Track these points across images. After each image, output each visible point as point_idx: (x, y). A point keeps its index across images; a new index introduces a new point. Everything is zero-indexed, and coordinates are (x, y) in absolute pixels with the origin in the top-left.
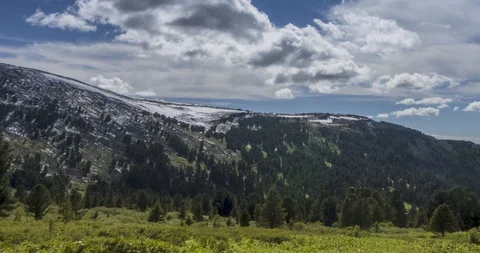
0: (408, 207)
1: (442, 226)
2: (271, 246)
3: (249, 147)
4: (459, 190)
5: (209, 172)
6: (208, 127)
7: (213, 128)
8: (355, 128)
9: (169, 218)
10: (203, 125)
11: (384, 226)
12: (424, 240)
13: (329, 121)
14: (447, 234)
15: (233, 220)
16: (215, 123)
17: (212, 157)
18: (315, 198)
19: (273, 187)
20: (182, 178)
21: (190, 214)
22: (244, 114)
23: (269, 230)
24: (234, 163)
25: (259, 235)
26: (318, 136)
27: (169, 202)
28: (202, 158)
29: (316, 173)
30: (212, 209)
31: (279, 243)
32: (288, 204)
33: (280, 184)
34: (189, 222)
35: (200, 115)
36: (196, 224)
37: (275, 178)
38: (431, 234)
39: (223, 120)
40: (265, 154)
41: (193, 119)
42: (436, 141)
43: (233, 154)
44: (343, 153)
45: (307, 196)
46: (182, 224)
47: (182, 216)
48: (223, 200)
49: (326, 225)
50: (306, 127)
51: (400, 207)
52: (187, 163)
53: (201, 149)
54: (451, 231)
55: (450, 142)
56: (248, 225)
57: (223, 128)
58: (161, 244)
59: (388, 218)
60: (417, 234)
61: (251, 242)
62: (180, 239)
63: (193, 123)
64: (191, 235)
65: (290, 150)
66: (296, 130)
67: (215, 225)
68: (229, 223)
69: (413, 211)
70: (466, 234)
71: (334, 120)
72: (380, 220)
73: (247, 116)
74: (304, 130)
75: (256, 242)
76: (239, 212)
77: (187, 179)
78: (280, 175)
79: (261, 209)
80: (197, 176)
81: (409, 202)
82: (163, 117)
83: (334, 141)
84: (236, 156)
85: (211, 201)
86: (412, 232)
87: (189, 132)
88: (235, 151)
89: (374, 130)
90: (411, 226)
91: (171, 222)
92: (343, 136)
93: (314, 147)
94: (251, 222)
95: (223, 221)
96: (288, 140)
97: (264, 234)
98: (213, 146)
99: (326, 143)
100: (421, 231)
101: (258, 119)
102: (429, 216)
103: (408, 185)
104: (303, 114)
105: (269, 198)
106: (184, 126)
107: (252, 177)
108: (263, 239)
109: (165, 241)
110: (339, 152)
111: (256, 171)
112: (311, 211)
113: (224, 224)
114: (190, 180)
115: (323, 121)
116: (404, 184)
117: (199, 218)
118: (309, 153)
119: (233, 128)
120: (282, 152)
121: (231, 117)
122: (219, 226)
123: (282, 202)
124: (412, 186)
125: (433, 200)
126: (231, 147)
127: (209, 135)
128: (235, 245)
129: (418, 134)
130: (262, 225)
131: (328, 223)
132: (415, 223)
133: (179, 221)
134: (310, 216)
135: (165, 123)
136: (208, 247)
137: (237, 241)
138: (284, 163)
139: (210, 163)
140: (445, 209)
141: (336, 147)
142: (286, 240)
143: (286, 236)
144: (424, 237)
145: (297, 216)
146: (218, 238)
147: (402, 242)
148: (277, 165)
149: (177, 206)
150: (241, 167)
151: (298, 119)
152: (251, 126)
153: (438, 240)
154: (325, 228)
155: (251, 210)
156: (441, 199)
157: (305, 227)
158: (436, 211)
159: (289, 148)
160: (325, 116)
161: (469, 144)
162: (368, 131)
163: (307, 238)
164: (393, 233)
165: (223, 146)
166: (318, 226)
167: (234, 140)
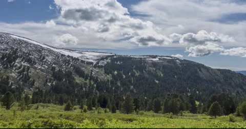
0: (197, 103)
1: (215, 113)
2: (127, 123)
3: (116, 72)
4: (224, 94)
5: (95, 85)
6: (95, 62)
7: (98, 63)
8: (171, 63)
9: (75, 109)
10: (92, 61)
11: (185, 113)
12: (206, 120)
13: (157, 59)
14: (218, 117)
15: (108, 110)
16: (98, 60)
17: (97, 77)
18: (150, 98)
19: (128, 93)
20: (82, 88)
21: (86, 107)
22: (113, 56)
23: (126, 115)
24: (108, 80)
25: (121, 117)
26: (151, 67)
27: (75, 101)
28: (92, 78)
29: (150, 86)
30: (97, 104)
31: (132, 121)
32: (136, 101)
33: (132, 91)
34: (85, 111)
35: (91, 56)
36: (89, 112)
37: (129, 88)
38: (209, 117)
39: (102, 59)
40: (124, 77)
41: (87, 58)
42: (212, 69)
43: (108, 76)
44: (164, 75)
45: (146, 98)
46: (81, 112)
47: (81, 108)
48: (103, 100)
49: (155, 112)
50: (145, 62)
51: (193, 103)
52: (84, 81)
53: (92, 74)
54: (220, 115)
55: (219, 70)
56: (115, 112)
57: (103, 63)
58: (71, 122)
59: (187, 109)
60: (202, 117)
61: (117, 121)
62: (80, 119)
63: (88, 60)
64: (86, 117)
65: (137, 74)
66: (139, 64)
67: (98, 113)
68: (106, 112)
69: (200, 105)
70: (228, 117)
71: (159, 59)
72: (183, 110)
73: (115, 57)
74: (144, 64)
75: (120, 121)
76: (111, 105)
77: (84, 89)
78: (132, 87)
79: (122, 104)
80: (89, 87)
81: (198, 101)
82: (72, 57)
83: (159, 70)
84: (109, 77)
85: (96, 100)
86: (199, 116)
87: (85, 65)
88: (109, 75)
89: (180, 64)
90: (199, 113)
91: (75, 111)
92: (164, 67)
93: (149, 72)
94: (117, 111)
95: (102, 110)
96: (136, 69)
97: (124, 117)
98: (98, 72)
99: (155, 71)
100: (204, 115)
101: (121, 58)
102: (208, 107)
103: (197, 92)
104: (144, 56)
105: (126, 99)
106: (82, 62)
107: (117, 88)
108: (123, 119)
109: (73, 120)
110: (162, 75)
111: (119, 85)
112: (148, 105)
113: (103, 112)
114: (85, 89)
115: (154, 59)
116: (195, 91)
117: (90, 109)
118: (147, 76)
119: (108, 63)
120: (133, 75)
121: (107, 57)
122: (100, 113)
123: (133, 101)
124: (199, 92)
125: (210, 99)
126: (107, 73)
127: (95, 66)
128: (109, 122)
129: (203, 66)
130: (123, 113)
131: (156, 111)
132: (201, 111)
133: (80, 110)
134: (147, 108)
135: (73, 60)
136: (95, 123)
137: (110, 121)
138: (134, 81)
139: (96, 81)
140: (216, 104)
141: (161, 73)
142: (135, 120)
143: (135, 118)
144: (205, 118)
145: (140, 108)
146: (100, 119)
147: (195, 121)
148: (130, 81)
149: (79, 103)
150: (112, 82)
151: (141, 58)
152: (117, 62)
153: (213, 120)
154: (155, 114)
155: (117, 104)
156: (214, 99)
157: (145, 113)
158: (212, 105)
159: (136, 73)
160: (155, 57)
161: (229, 71)
162: (177, 65)
163: (146, 119)
164: (190, 116)
165: (103, 72)
166: (151, 113)
167: (108, 69)
